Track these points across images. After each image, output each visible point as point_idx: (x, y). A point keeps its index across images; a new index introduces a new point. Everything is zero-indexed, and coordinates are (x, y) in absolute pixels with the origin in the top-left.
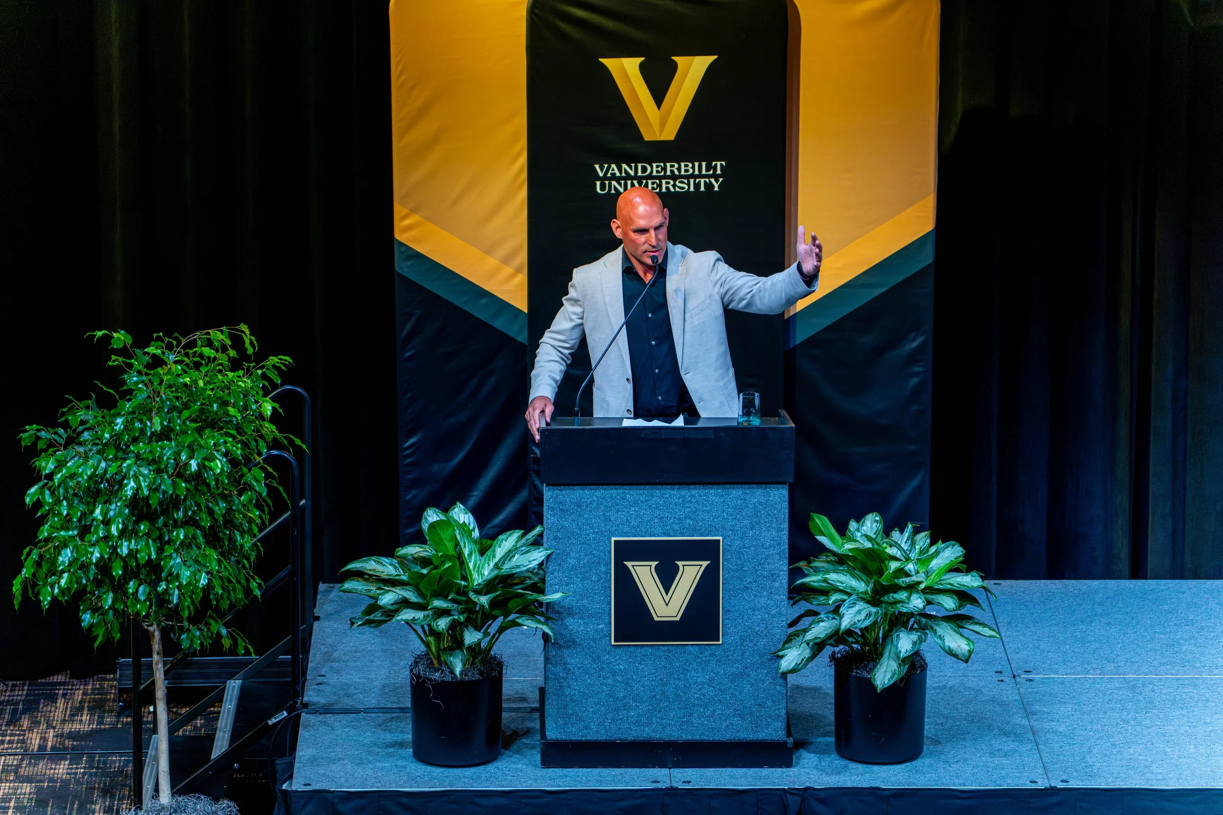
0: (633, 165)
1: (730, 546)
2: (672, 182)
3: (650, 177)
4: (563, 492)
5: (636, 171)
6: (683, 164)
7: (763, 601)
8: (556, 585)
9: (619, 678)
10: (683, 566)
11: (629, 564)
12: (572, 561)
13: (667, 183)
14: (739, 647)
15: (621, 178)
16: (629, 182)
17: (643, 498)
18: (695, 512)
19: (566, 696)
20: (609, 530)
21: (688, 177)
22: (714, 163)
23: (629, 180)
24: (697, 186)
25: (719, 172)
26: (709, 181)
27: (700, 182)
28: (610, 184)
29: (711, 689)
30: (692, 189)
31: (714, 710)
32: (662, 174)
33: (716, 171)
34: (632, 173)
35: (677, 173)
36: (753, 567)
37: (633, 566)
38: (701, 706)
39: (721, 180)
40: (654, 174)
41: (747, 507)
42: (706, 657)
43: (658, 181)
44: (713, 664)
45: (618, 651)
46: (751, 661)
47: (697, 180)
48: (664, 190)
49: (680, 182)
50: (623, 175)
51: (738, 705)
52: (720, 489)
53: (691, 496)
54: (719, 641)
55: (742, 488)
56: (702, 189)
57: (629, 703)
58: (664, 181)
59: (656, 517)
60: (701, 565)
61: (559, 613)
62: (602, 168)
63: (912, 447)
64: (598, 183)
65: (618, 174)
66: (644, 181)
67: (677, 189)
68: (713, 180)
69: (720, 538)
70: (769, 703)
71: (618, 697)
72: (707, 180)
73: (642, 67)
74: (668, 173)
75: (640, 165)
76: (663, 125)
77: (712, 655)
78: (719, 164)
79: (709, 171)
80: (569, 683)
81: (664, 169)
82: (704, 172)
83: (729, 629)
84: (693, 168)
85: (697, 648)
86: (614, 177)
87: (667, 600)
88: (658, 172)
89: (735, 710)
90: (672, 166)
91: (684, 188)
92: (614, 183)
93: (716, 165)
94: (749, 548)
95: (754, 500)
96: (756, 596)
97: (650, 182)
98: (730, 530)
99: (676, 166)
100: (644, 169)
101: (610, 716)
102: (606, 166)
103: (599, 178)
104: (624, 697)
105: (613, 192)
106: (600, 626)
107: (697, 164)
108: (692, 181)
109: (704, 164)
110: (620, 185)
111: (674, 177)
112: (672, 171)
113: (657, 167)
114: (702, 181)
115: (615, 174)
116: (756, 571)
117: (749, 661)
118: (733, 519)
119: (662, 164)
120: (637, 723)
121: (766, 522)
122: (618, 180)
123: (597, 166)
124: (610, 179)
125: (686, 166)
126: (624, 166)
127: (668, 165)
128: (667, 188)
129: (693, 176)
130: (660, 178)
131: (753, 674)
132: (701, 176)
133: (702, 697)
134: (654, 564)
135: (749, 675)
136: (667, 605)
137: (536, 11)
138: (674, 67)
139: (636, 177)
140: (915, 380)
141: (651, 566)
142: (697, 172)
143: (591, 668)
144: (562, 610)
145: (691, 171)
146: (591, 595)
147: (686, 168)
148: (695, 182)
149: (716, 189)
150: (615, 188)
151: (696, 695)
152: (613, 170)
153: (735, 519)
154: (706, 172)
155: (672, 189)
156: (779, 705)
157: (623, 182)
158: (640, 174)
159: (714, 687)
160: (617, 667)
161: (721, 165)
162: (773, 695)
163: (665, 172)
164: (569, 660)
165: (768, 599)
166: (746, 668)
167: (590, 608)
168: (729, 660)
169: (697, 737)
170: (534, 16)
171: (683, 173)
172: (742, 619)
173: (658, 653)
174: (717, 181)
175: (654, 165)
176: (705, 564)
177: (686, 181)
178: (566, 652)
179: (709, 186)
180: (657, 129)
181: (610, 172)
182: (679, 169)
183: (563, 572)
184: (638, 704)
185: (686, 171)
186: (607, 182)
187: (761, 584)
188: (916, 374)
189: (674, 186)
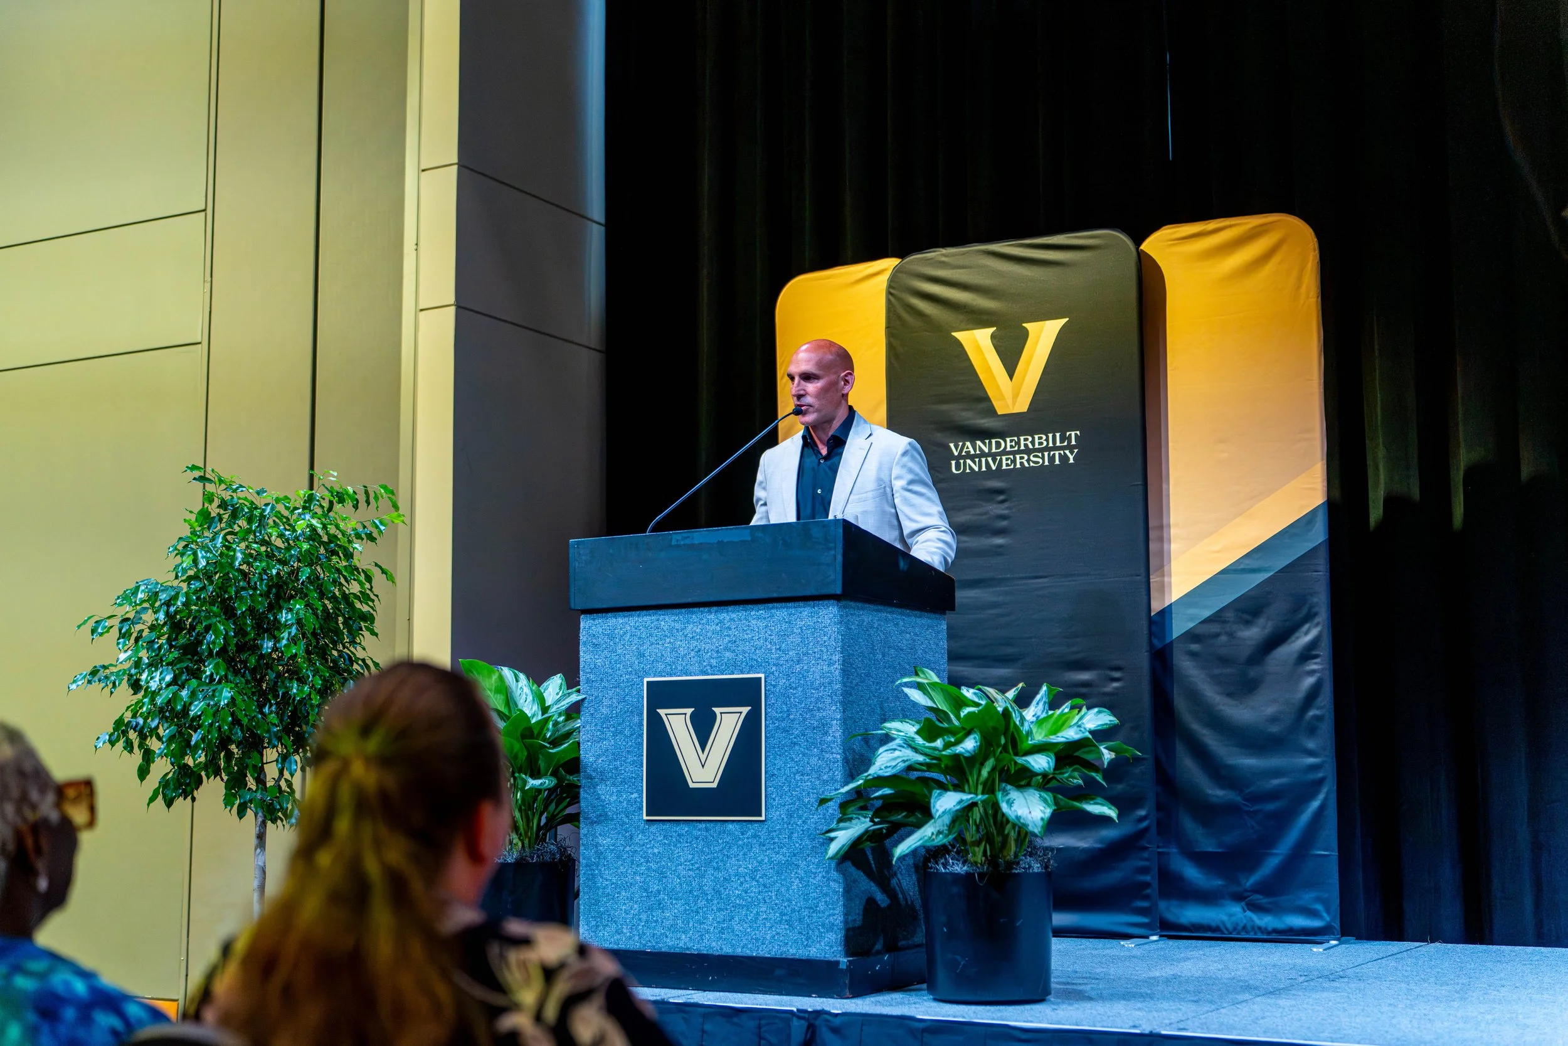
0: (987, 441)
1: (774, 686)
2: (1026, 457)
3: (1004, 452)
4: (597, 622)
5: (990, 448)
6: (1036, 437)
7: (814, 760)
8: (588, 741)
9: (653, 866)
10: (721, 713)
11: (662, 712)
12: (605, 711)
13: (1022, 458)
14: (785, 826)
15: (975, 456)
16: (983, 460)
17: (678, 626)
18: (735, 642)
19: (598, 888)
20: (643, 668)
21: (1042, 450)
22: (1068, 433)
23: (983, 457)
24: (1052, 459)
25: (1073, 443)
26: (1064, 453)
27: (1054, 454)
28: (965, 463)
29: (754, 883)
30: (1047, 463)
31: (758, 913)
32: (1016, 448)
33: (1071, 442)
34: (986, 450)
35: (1031, 446)
36: (801, 714)
37: (666, 715)
38: (742, 906)
39: (1076, 451)
40: (1008, 449)
41: (793, 632)
42: (748, 838)
43: (1012, 457)
44: (756, 849)
45: (653, 828)
46: (800, 845)
47: (1052, 453)
48: (1018, 466)
49: (1034, 456)
50: (978, 452)
51: (785, 907)
52: (762, 610)
53: (732, 620)
54: (760, 815)
55: (787, 608)
56: (1057, 462)
57: (664, 899)
58: (1018, 457)
59: (693, 650)
60: (741, 713)
61: (591, 778)
62: (956, 447)
63: (1311, 760)
64: (953, 463)
65: (972, 452)
66: (998, 458)
67: (1032, 464)
68: (1067, 452)
69: (762, 676)
70: (821, 907)
71: (652, 892)
72: (1062, 452)
73: (993, 337)
74: (1022, 447)
75: (994, 441)
76: (1015, 396)
77: (755, 836)
78: (1073, 433)
79: (1064, 442)
80: (600, 870)
81: (1018, 443)
82: (1058, 444)
83: (774, 800)
84: (1047, 440)
85: (737, 826)
86: (969, 456)
87: (703, 758)
88: (1012, 447)
89: (782, 914)
90: (1026, 440)
91: (1038, 462)
92: (969, 461)
93: (1070, 435)
94: (796, 688)
95: (800, 623)
96: (804, 755)
97: (1004, 458)
98: (774, 665)
99: (1030, 439)
100: (998, 445)
101: (644, 917)
102: (961, 444)
103: (954, 458)
104: (659, 891)
105: (968, 471)
106: (633, 796)
107: (1050, 435)
108: (1046, 454)
109: (1058, 435)
110: (975, 463)
111: (1028, 451)
112: (1026, 445)
113: (1011, 441)
114: (1057, 453)
115: (969, 451)
116: (805, 719)
117: (797, 845)
118: (776, 649)
119: (1016, 439)
120: (673, 928)
121: (815, 653)
122: (972, 458)
123: (952, 445)
124: (965, 458)
125: (1040, 438)
126: (979, 443)
127: (1022, 438)
128: (1022, 464)
129: (1047, 449)
130: (1014, 453)
131: (803, 864)
132: (1055, 448)
133: (744, 895)
134: (689, 711)
135: (798, 866)
136: (703, 766)
137: (892, 291)
138: (1025, 334)
139: (990, 454)
140: (1310, 681)
141: (685, 714)
142: (1051, 445)
143: (623, 850)
144: (594, 774)
145: (1045, 443)
146: (624, 754)
147: (1041, 441)
148: (1049, 455)
149: (1071, 461)
150: (970, 468)
151: (737, 892)
152: (967, 448)
153: (779, 649)
154: (1060, 443)
155: (1026, 465)
156: (834, 909)
157: (977, 460)
158: (994, 450)
159: (757, 881)
160: (650, 851)
161: (1076, 434)
162: (826, 895)
163: (1019, 447)
164: (600, 840)
165: (819, 758)
166: (795, 855)
167: (623, 772)
168: (774, 843)
169: (739, 951)
170: (890, 297)
171: (1037, 446)
172: (789, 786)
173: (696, 833)
174: (1072, 453)
175: (1008, 440)
176: (745, 710)
177: (1040, 455)
178: (598, 829)
179: (1064, 458)
180: (1010, 402)
181: (965, 450)
182: (1033, 443)
183: (595, 725)
184: (674, 902)
185: (1040, 444)
186: (962, 461)
187: (810, 738)
188: (1311, 673)
189: (1028, 460)
